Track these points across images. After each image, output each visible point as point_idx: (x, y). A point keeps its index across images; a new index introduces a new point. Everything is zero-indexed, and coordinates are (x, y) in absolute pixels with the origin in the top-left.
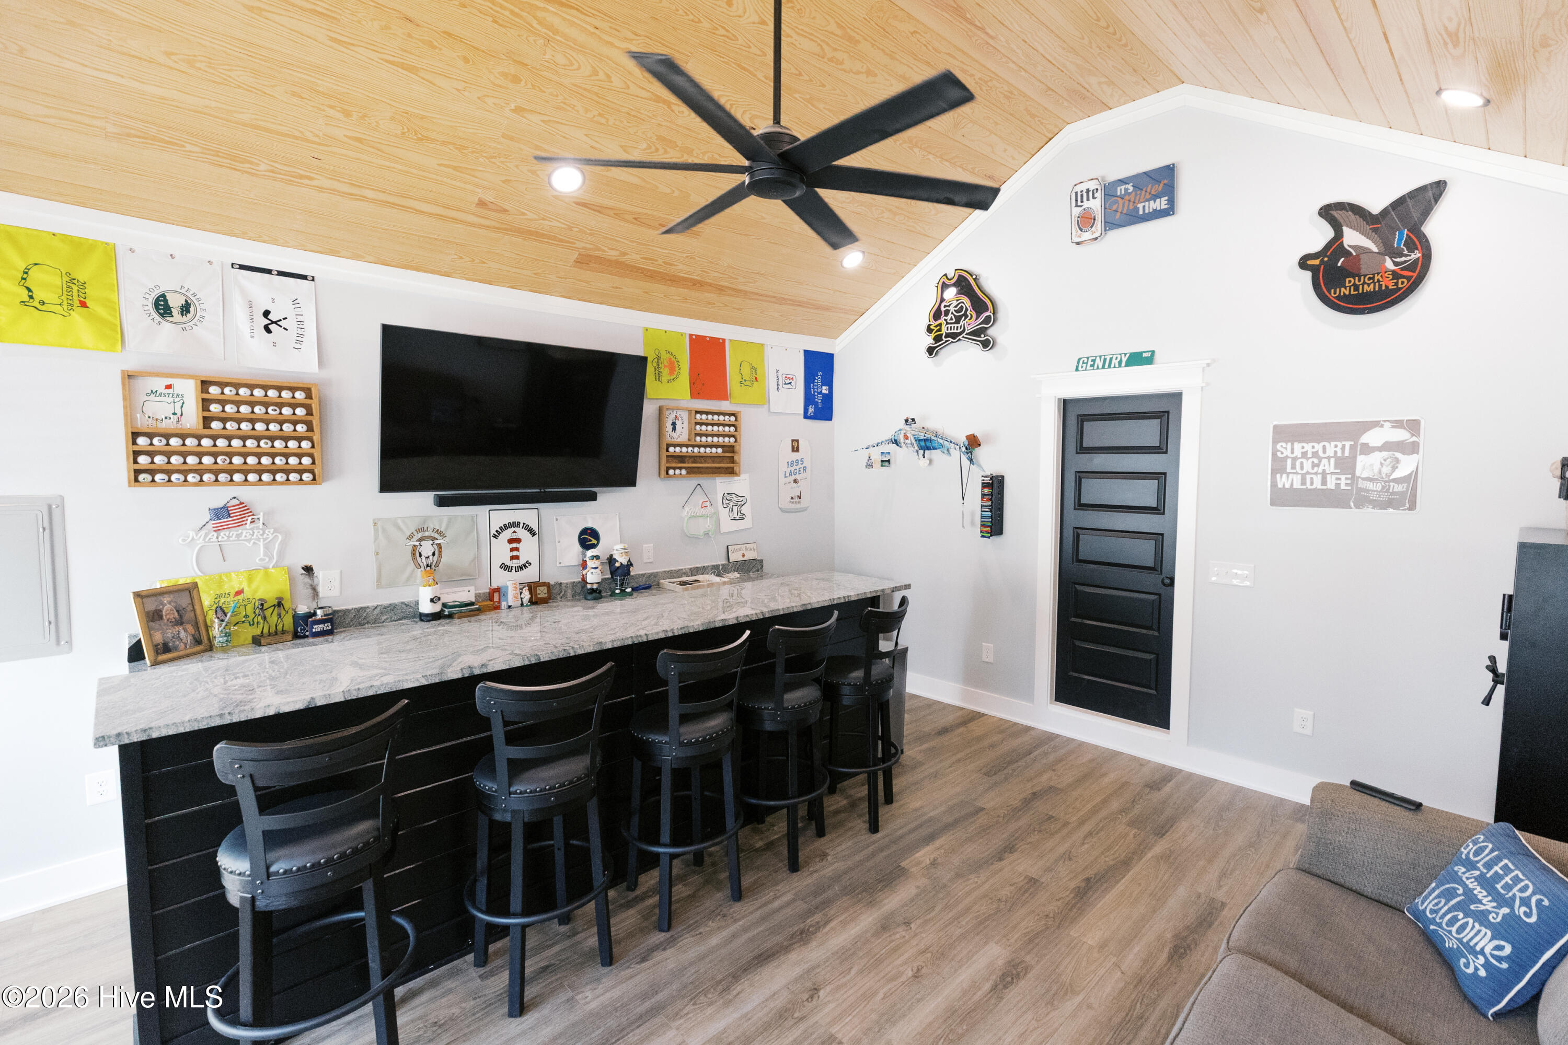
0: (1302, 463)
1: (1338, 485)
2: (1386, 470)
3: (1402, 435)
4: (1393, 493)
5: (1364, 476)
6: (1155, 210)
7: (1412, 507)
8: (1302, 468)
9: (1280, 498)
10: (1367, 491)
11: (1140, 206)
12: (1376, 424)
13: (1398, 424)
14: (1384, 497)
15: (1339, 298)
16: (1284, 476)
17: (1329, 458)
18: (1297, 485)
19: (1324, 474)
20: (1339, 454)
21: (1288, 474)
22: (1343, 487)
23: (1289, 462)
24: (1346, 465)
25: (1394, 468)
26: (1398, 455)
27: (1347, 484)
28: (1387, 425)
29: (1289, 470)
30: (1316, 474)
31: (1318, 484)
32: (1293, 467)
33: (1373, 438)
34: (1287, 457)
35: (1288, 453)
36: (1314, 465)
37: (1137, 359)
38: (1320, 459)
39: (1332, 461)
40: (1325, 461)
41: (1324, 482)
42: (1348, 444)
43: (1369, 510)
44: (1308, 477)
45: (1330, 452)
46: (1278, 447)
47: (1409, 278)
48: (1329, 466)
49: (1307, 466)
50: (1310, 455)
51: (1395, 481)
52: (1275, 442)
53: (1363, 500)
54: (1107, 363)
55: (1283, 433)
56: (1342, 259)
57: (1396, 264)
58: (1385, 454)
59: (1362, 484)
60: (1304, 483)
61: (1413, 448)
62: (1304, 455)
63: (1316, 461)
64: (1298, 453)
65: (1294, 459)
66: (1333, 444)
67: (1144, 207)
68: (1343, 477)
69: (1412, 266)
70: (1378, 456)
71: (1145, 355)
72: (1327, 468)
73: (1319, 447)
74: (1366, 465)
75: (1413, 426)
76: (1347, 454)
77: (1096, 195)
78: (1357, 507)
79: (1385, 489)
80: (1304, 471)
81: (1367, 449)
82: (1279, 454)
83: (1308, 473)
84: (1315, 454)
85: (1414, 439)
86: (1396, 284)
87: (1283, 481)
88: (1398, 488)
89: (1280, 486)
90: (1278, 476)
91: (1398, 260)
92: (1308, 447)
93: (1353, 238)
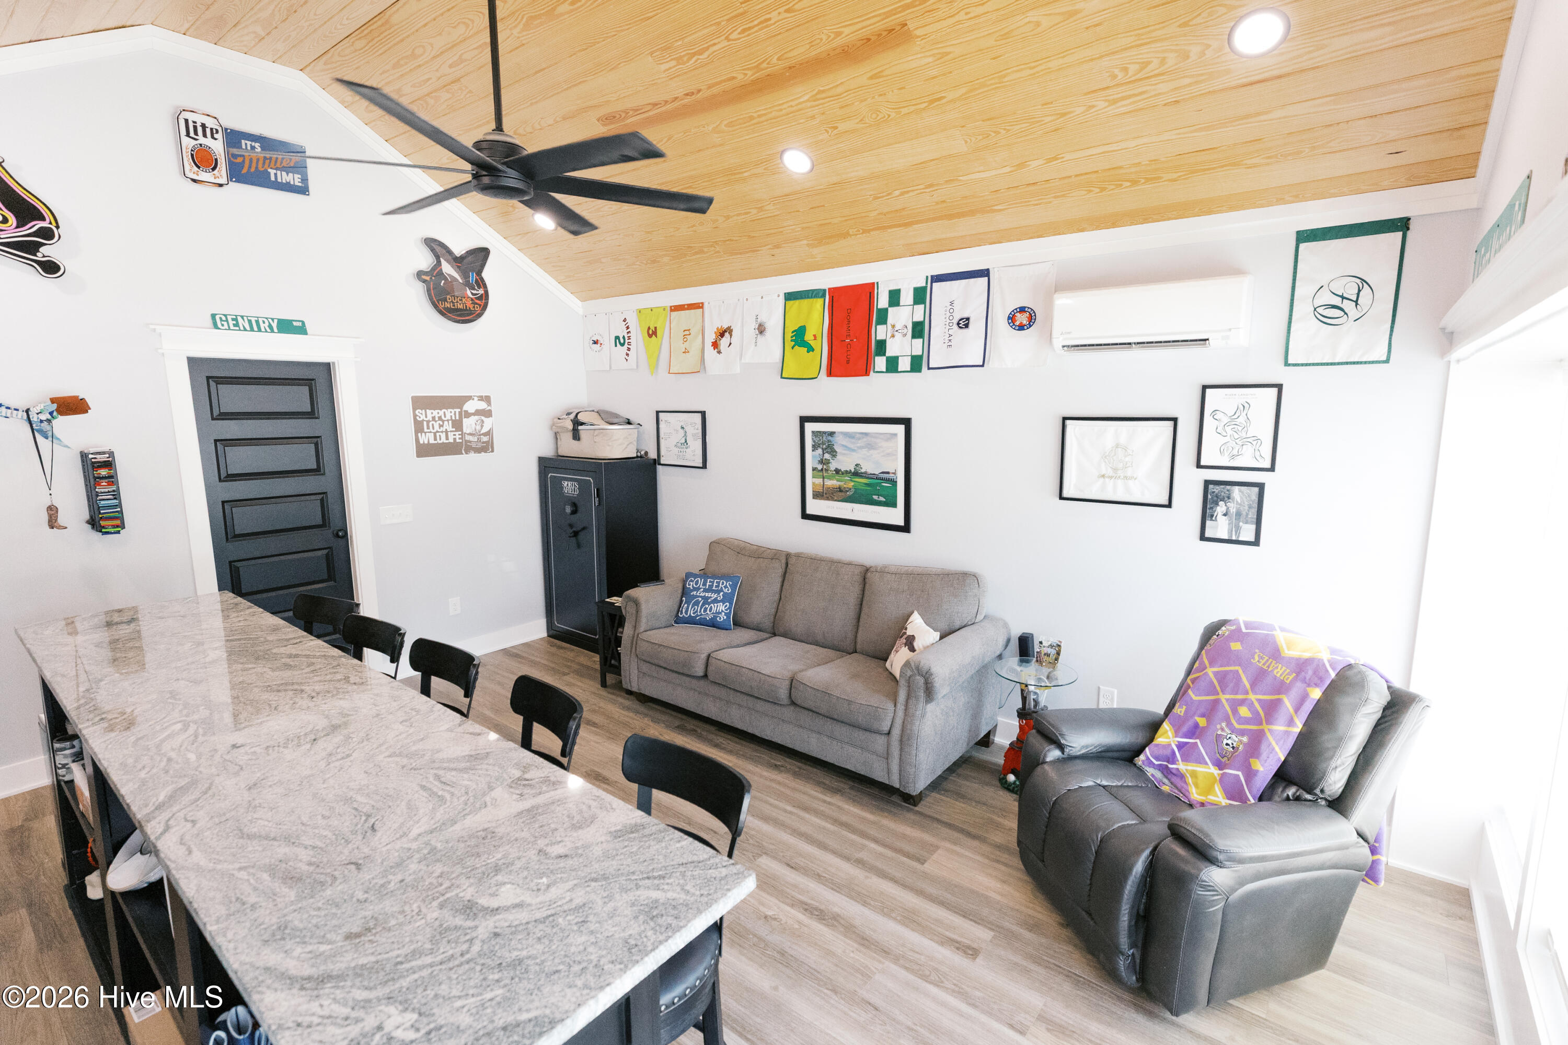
0: (433, 425)
1: (455, 439)
2: (478, 428)
3: (483, 405)
4: (484, 442)
5: (468, 432)
6: (288, 183)
7: (493, 451)
8: (433, 429)
9: (424, 451)
10: (470, 442)
11: (272, 172)
12: (470, 398)
13: (481, 398)
14: (480, 445)
15: (445, 308)
16: (423, 434)
17: (448, 420)
18: (432, 441)
19: (446, 432)
20: (453, 418)
21: (425, 433)
22: (458, 441)
23: (425, 423)
24: (457, 425)
25: (482, 426)
26: (483, 418)
27: (460, 439)
28: (476, 399)
29: (426, 430)
30: (442, 432)
31: (444, 440)
32: (428, 428)
33: (470, 407)
34: (423, 420)
35: (423, 417)
36: (441, 426)
37: (286, 327)
38: (443, 421)
39: (450, 422)
40: (446, 423)
41: (447, 438)
42: (458, 410)
43: (472, 455)
44: (438, 434)
45: (448, 417)
46: (417, 412)
47: (480, 305)
48: (448, 426)
49: (437, 428)
50: (437, 419)
51: (482, 434)
52: (414, 409)
53: (469, 448)
54: (255, 326)
55: (420, 403)
56: (443, 282)
57: (472, 293)
58: (477, 417)
59: (468, 438)
60: (435, 439)
61: (488, 414)
62: (434, 418)
63: (441, 423)
64: (430, 417)
65: (428, 422)
66: (449, 410)
67: (276, 174)
68: (457, 433)
69: (480, 298)
70: (474, 419)
71: (295, 324)
72: (447, 428)
73: (441, 413)
74: (469, 424)
75: (487, 399)
76: (457, 418)
77: (216, 136)
78: (467, 453)
79: (479, 440)
80: (435, 431)
81: (468, 415)
82: (418, 418)
83: (438, 432)
84: (440, 418)
85: (489, 408)
86: (474, 307)
87: (423, 439)
88: (485, 439)
89: (421, 442)
90: (419, 434)
91: (473, 291)
92: (435, 413)
93: (447, 269)
